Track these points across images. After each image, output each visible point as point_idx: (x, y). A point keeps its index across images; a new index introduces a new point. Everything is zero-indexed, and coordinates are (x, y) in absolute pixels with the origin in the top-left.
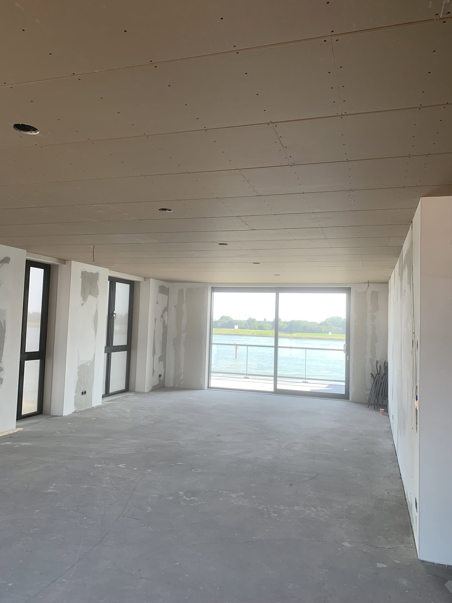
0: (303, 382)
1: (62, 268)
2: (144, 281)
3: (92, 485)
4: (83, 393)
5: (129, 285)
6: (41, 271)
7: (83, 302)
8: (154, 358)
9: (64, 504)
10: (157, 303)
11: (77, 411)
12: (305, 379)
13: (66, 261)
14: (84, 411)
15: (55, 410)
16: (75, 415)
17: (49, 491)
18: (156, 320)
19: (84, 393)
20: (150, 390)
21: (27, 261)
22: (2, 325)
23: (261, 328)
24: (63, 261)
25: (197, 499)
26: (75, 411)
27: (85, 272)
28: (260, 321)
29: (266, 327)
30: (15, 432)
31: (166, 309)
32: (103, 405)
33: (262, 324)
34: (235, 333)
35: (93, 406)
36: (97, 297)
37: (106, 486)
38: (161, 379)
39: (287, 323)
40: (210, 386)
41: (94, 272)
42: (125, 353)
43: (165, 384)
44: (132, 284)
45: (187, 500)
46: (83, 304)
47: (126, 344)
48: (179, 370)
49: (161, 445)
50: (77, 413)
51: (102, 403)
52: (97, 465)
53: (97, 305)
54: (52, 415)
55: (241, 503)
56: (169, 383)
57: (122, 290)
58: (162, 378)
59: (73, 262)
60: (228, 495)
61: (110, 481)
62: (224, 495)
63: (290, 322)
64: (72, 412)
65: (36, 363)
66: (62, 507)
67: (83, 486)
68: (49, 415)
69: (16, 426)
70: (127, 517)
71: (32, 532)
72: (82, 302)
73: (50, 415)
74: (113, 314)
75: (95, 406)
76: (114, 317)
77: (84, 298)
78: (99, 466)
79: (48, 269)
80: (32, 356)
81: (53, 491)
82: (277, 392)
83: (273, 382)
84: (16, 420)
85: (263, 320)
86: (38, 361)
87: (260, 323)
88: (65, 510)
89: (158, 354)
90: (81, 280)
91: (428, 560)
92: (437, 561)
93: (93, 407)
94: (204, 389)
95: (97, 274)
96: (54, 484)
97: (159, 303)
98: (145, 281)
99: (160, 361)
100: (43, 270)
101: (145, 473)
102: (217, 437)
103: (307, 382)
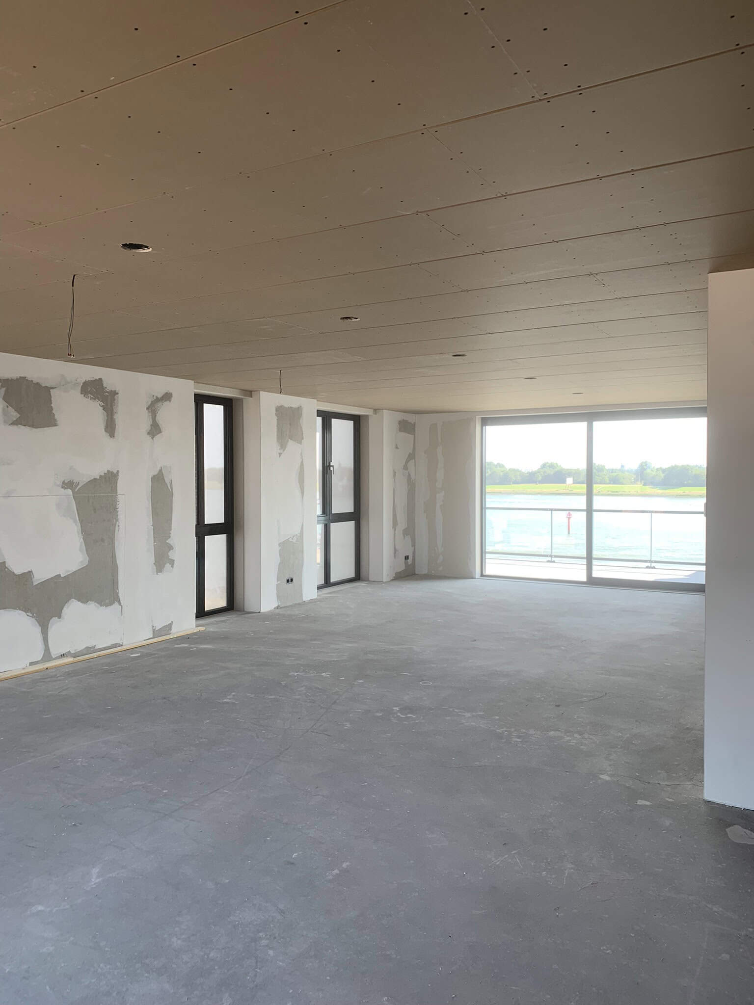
0: (647, 567)
1: (248, 403)
2: (374, 415)
3: (280, 696)
4: (288, 581)
5: (353, 422)
6: (220, 409)
7: (281, 451)
8: (395, 530)
9: (241, 715)
10: (397, 448)
11: (281, 607)
12: (651, 562)
13: (253, 392)
14: (291, 606)
15: (250, 603)
16: (277, 611)
17: (225, 700)
18: (395, 473)
19: (290, 581)
20: (392, 579)
21: (197, 396)
22: (168, 487)
23: (615, 481)
24: (249, 393)
25: (414, 717)
26: (279, 606)
27: (281, 406)
28: (613, 469)
29: (624, 479)
30: (195, 631)
31: (411, 456)
32: (319, 597)
33: (615, 474)
34: (568, 491)
35: (305, 599)
36: (301, 443)
37: (299, 697)
38: (408, 562)
39: (664, 471)
40: (484, 572)
41: (294, 406)
42: (352, 524)
43: (415, 570)
44: (357, 421)
45: (401, 717)
46: (282, 453)
47: (353, 511)
48: (436, 548)
49: (387, 650)
50: (280, 608)
51: (318, 596)
52: (292, 673)
53: (301, 454)
54: (246, 612)
55: (474, 724)
56: (422, 569)
57: (342, 430)
58: (410, 561)
59: (263, 394)
60: (459, 713)
61: (305, 692)
62: (455, 713)
63: (669, 468)
64: (274, 607)
65: (221, 539)
66: (239, 718)
67: (270, 697)
68: (242, 611)
69: (196, 625)
70: (317, 733)
71: (197, 742)
72: (279, 451)
73: (244, 611)
74: (329, 466)
75: (307, 600)
76: (331, 471)
77: (283, 446)
78: (296, 674)
79: (230, 406)
80: (215, 529)
81: (230, 701)
82: (592, 581)
83: (585, 567)
84: (196, 618)
85: (619, 467)
86: (225, 536)
87: (612, 472)
88: (241, 722)
89: (402, 525)
90: (275, 418)
91: (717, 801)
92: (729, 803)
93: (304, 601)
94: (475, 578)
95: (299, 409)
96: (234, 693)
97: (399, 447)
98: (376, 414)
99: (406, 535)
100: (223, 406)
101: (354, 684)
102: (473, 643)
103: (654, 568)
